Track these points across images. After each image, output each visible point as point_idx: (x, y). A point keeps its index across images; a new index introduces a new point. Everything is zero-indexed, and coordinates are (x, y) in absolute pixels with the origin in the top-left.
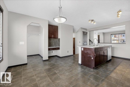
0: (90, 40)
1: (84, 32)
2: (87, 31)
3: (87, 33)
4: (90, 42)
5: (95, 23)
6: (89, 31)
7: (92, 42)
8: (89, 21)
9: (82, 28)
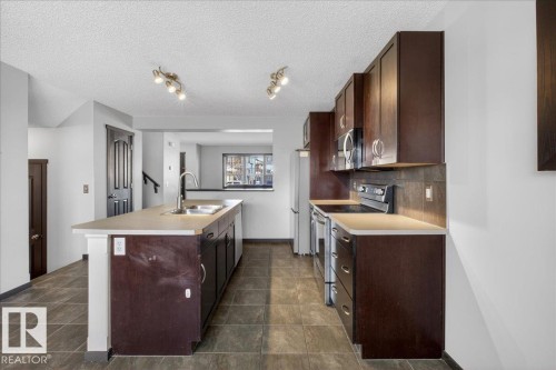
0: (145, 176)
1: (112, 133)
2: (131, 126)
3: (131, 138)
4: (146, 182)
5: (182, 97)
6: (143, 130)
7: (156, 185)
8: (157, 73)
9: (99, 106)
